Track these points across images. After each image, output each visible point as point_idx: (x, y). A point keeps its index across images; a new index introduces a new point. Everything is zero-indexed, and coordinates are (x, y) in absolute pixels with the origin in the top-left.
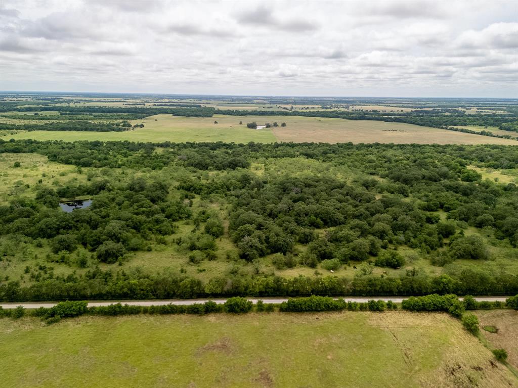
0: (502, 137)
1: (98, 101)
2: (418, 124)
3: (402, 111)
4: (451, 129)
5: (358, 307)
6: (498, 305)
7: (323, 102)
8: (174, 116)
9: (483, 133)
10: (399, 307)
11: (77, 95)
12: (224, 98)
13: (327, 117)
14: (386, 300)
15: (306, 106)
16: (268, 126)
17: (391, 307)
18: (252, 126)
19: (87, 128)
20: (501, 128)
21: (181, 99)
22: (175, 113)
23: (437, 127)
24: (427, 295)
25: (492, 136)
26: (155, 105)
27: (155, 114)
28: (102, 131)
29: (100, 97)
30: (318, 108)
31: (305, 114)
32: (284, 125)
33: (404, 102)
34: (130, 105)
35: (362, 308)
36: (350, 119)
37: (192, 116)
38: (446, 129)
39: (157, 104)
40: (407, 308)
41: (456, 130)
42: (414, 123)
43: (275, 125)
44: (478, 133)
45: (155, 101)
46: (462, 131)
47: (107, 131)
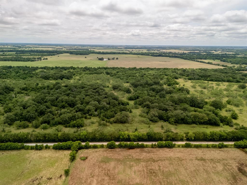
0: (216, 65)
1: (42, 47)
2: (184, 59)
3: (183, 52)
4: (196, 61)
5: (30, 148)
6: (102, 146)
7: (149, 48)
8: (70, 54)
9: (209, 63)
10: (51, 147)
11: (35, 44)
12: (104, 46)
13: (144, 55)
14: (45, 144)
15: (139, 50)
16: (109, 59)
17: (47, 147)
18: (101, 59)
19: (16, 60)
20: (221, 61)
21: (83, 47)
22: (71, 53)
23: (191, 60)
24: (67, 141)
25: (212, 64)
26: (67, 49)
27: (62, 54)
28: (24, 61)
29: (46, 46)
30: (145, 51)
31: (135, 54)
32: (117, 59)
33: (189, 48)
34: (55, 49)
35: (32, 148)
36: (154, 56)
37: (79, 54)
38: (195, 61)
39: (68, 49)
40: (55, 148)
41: (198, 61)
42: (182, 58)
43: (113, 59)
44: (207, 63)
45: (70, 47)
46: (201, 62)
47: (26, 61)
